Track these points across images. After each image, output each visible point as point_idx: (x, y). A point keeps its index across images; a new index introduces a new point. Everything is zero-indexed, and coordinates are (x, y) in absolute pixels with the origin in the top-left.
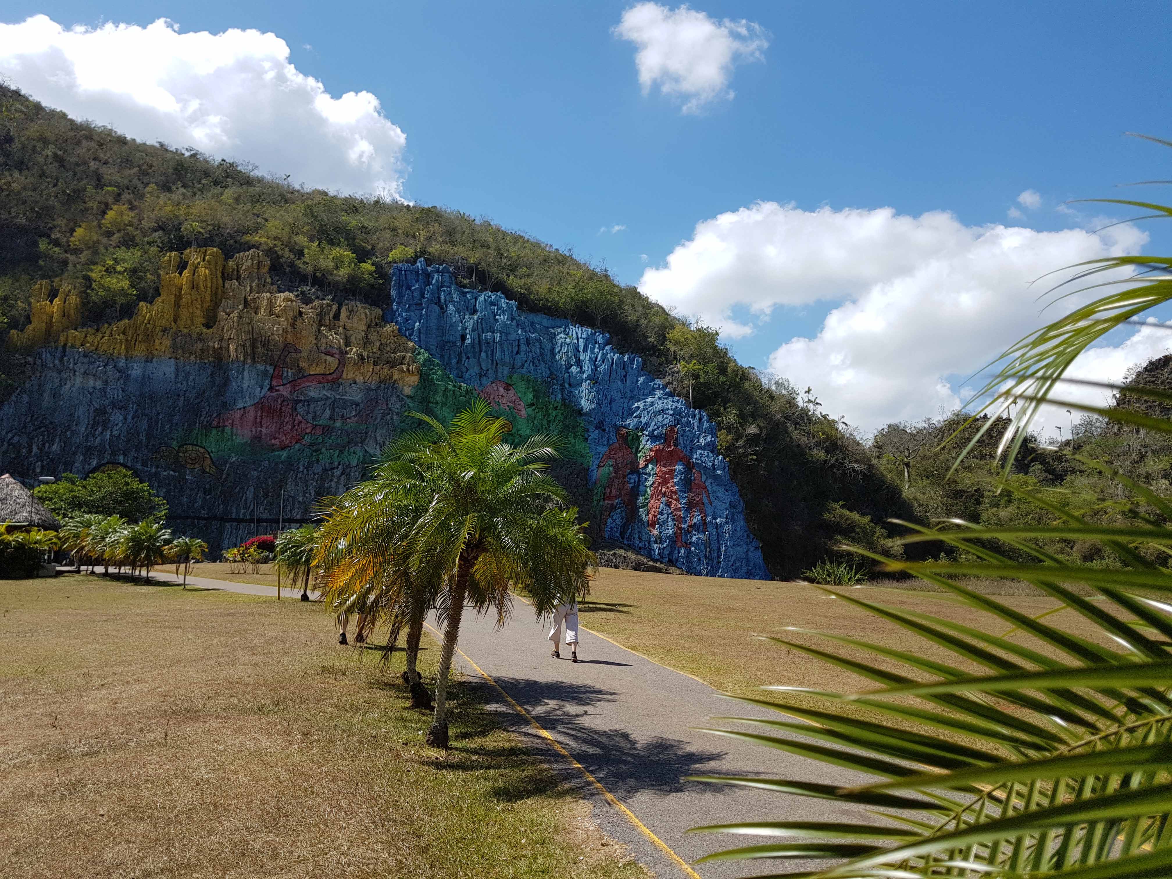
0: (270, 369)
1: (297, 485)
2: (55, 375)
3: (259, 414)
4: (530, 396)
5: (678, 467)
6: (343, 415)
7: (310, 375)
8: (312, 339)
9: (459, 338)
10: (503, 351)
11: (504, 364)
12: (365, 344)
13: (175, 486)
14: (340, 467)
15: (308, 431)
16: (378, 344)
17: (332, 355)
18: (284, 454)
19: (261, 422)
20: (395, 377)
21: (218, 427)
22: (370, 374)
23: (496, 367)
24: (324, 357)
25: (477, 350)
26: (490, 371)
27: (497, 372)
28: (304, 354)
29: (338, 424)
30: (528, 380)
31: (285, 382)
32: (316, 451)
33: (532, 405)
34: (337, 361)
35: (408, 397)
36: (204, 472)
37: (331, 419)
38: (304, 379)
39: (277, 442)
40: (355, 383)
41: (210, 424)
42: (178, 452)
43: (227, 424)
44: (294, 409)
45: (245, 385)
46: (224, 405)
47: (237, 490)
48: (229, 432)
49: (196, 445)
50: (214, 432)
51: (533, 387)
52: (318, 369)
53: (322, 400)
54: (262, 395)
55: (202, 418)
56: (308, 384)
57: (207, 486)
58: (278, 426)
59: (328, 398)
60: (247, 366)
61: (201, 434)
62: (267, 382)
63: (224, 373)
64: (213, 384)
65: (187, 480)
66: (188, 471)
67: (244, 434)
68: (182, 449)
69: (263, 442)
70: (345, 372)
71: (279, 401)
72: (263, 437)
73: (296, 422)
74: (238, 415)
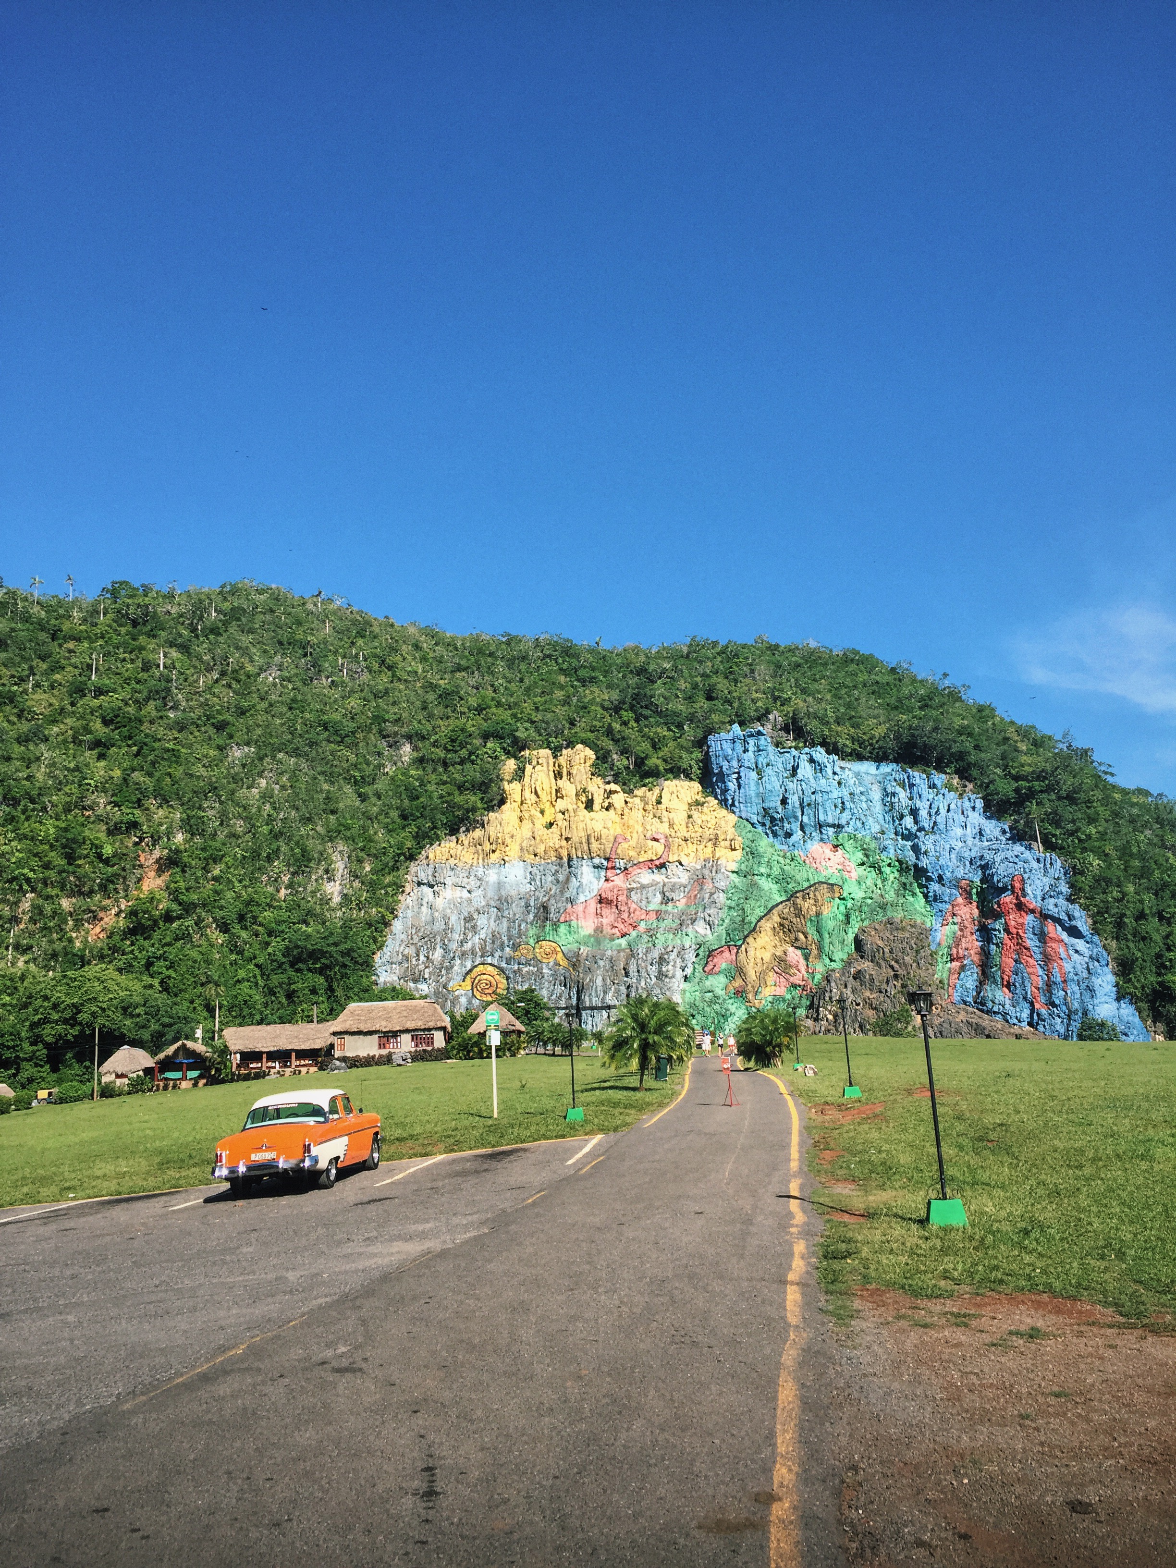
0: (605, 862)
2: (430, 889)
4: (859, 856)
6: (673, 899)
7: (639, 863)
8: (638, 827)
9: (779, 803)
12: (687, 823)
15: (643, 917)
16: (699, 823)
17: (658, 841)
18: (623, 942)
19: (601, 914)
20: (718, 854)
21: (565, 922)
22: (693, 854)
24: (651, 843)
25: (799, 813)
26: (814, 834)
27: (821, 834)
29: (669, 907)
30: (856, 839)
31: (618, 872)
32: (652, 936)
33: (861, 865)
34: (663, 846)
35: (732, 872)
36: (558, 964)
37: (662, 903)
38: (634, 868)
40: (681, 864)
41: (559, 920)
42: (535, 948)
43: (572, 918)
44: (629, 897)
45: (585, 880)
46: (569, 900)
47: (588, 980)
48: (575, 925)
49: (549, 941)
51: (862, 846)
52: (647, 856)
53: (653, 885)
54: (600, 887)
55: (551, 915)
56: (639, 872)
57: (562, 978)
58: (616, 916)
59: (657, 883)
60: (584, 862)
61: (552, 930)
62: (603, 874)
63: (565, 871)
64: (557, 882)
65: (544, 973)
66: (544, 966)
67: (586, 927)
68: (537, 945)
69: (604, 932)
70: (670, 855)
71: (615, 891)
72: (605, 927)
73: (631, 910)
74: (581, 908)
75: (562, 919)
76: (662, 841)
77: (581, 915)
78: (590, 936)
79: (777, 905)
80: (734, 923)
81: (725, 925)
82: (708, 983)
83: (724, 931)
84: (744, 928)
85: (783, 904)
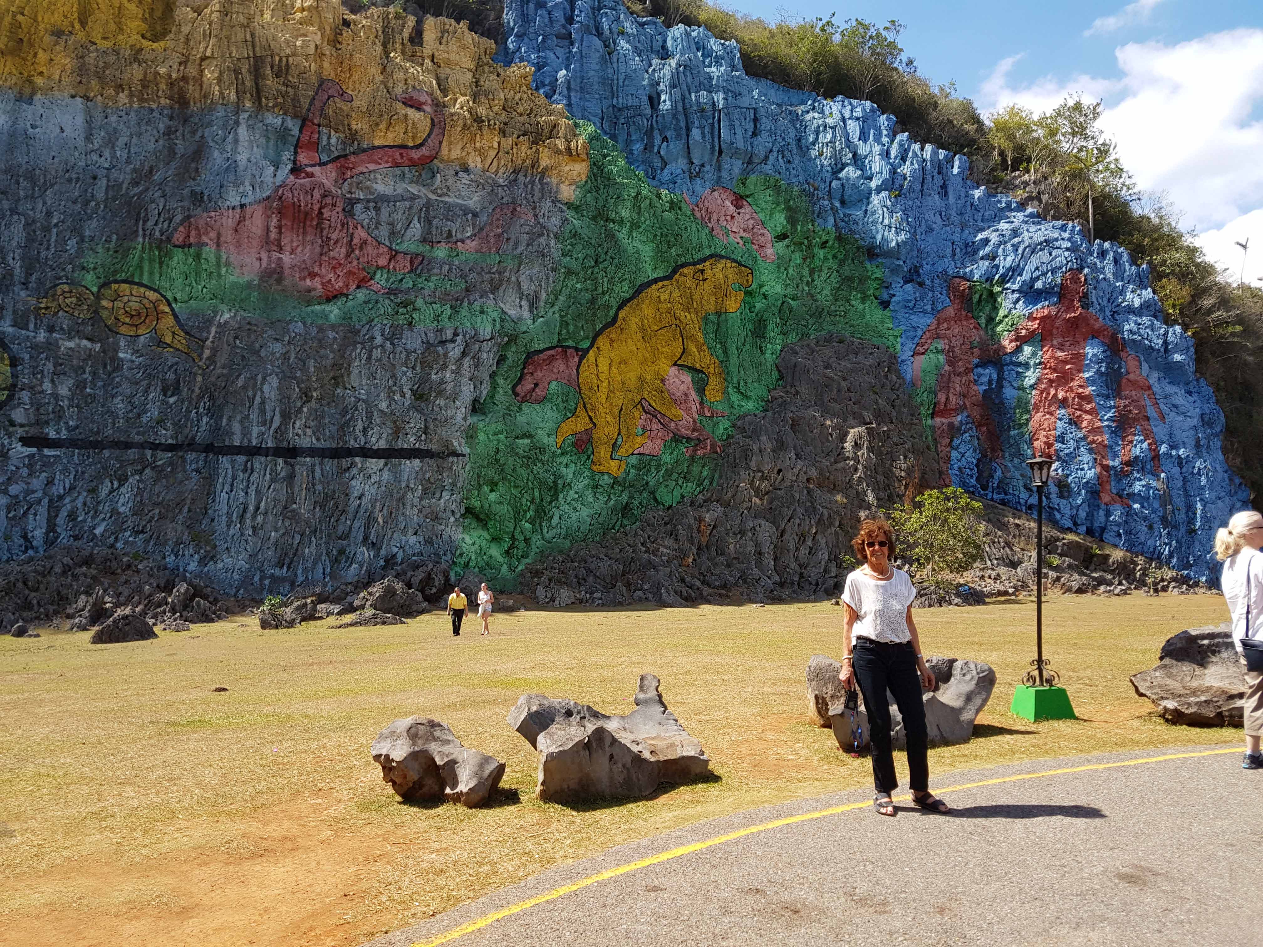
0: (294, 127)
1: (373, 376)
3: (274, 221)
4: (780, 220)
5: (1091, 350)
6: (450, 235)
7: (375, 148)
8: (374, 70)
9: (645, 100)
10: (732, 127)
11: (735, 153)
13: (94, 374)
14: (459, 338)
15: (383, 261)
17: (418, 107)
18: (334, 311)
19: (279, 241)
20: (544, 162)
21: (185, 245)
22: (492, 153)
23: (718, 160)
24: (403, 110)
25: (683, 124)
26: (707, 167)
27: (719, 169)
28: (360, 103)
29: (441, 252)
30: (777, 188)
31: (325, 158)
32: (403, 304)
33: (782, 237)
34: (429, 121)
35: (569, 205)
36: (160, 343)
37: (424, 240)
38: (363, 156)
39: (316, 283)
40: (466, 170)
41: (169, 240)
42: (98, 297)
43: (205, 239)
44: (349, 212)
45: (242, 158)
46: (198, 198)
47: (240, 382)
48: (212, 258)
49: (140, 284)
50: (178, 256)
51: (787, 202)
52: (391, 135)
53: (403, 199)
54: (279, 180)
55: (150, 224)
56: (372, 167)
57: (170, 376)
58: (318, 250)
59: (413, 198)
60: (244, 116)
61: (151, 261)
62: (287, 155)
63: (194, 132)
64: (172, 153)
65: (122, 360)
66: (122, 343)
68: (107, 292)
69: (286, 282)
70: (444, 144)
71: (317, 194)
72: (287, 272)
73: (356, 241)
74: (229, 221)
75: (178, 238)
76: (428, 109)
77: (228, 236)
78: (249, 285)
79: (649, 285)
80: (576, 301)
81: (559, 304)
82: (521, 419)
83: (557, 316)
84: (594, 314)
85: (660, 284)
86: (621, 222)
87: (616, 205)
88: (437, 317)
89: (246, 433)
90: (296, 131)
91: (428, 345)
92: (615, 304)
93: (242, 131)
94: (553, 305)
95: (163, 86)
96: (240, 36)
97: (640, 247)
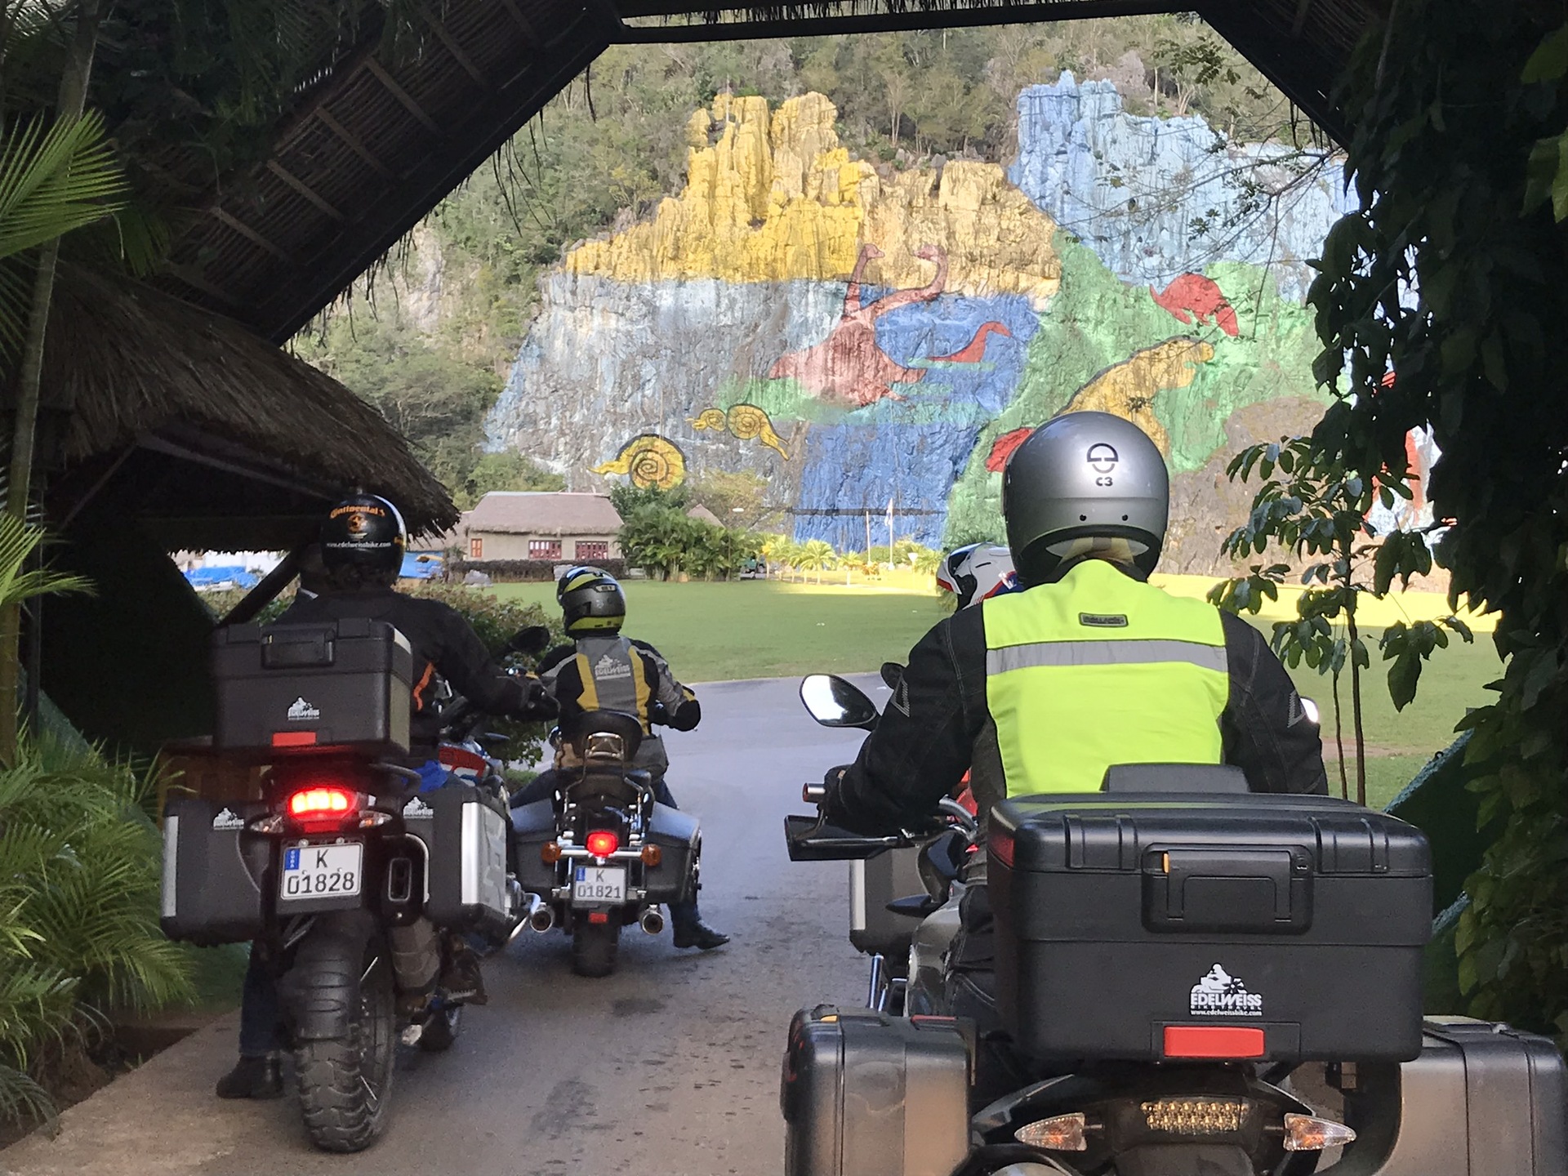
2: (569, 314)
3: (831, 353)
7: (898, 291)
8: (900, 234)
9: (1126, 206)
12: (977, 232)
15: (898, 377)
16: (996, 232)
17: (928, 258)
19: (833, 368)
20: (1023, 284)
21: (776, 378)
22: (983, 282)
23: (1187, 253)
25: (1155, 226)
27: (1188, 260)
29: (940, 365)
33: (1249, 311)
35: (1043, 314)
37: (928, 357)
38: (890, 298)
39: (855, 396)
40: (963, 298)
41: (767, 375)
42: (728, 416)
43: (788, 372)
44: (877, 345)
45: (811, 314)
46: (784, 345)
48: (792, 384)
49: (751, 405)
50: (773, 384)
53: (915, 329)
55: (756, 367)
56: (896, 305)
57: (768, 464)
58: (857, 372)
59: (923, 325)
60: (812, 285)
61: (757, 390)
62: (840, 306)
63: (781, 297)
64: (768, 314)
65: (741, 455)
66: (741, 444)
67: (811, 387)
68: (732, 412)
69: (836, 397)
70: (947, 282)
71: (857, 335)
72: (837, 390)
73: (881, 366)
74: (802, 360)
75: (772, 374)
76: (935, 259)
77: (802, 368)
78: (814, 400)
79: (1108, 370)
81: (1024, 395)
83: (1022, 405)
84: (1052, 402)
85: (1118, 368)
86: (1087, 320)
87: (1083, 307)
88: (931, 416)
89: (811, 501)
90: (845, 289)
91: (923, 437)
92: (1070, 392)
93: (811, 296)
94: (1019, 396)
95: (762, 266)
96: (810, 230)
97: (1103, 339)
